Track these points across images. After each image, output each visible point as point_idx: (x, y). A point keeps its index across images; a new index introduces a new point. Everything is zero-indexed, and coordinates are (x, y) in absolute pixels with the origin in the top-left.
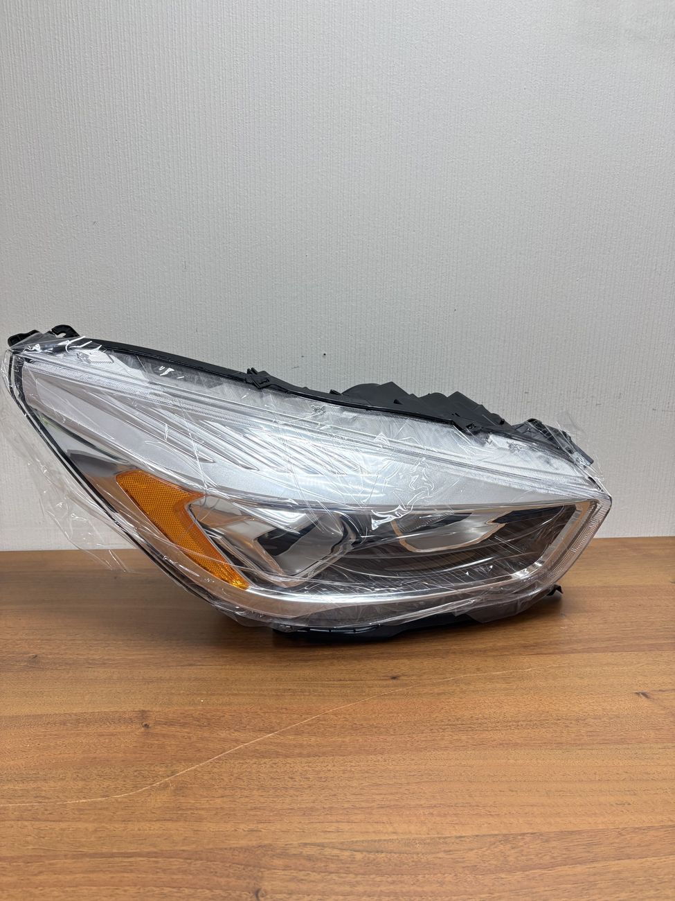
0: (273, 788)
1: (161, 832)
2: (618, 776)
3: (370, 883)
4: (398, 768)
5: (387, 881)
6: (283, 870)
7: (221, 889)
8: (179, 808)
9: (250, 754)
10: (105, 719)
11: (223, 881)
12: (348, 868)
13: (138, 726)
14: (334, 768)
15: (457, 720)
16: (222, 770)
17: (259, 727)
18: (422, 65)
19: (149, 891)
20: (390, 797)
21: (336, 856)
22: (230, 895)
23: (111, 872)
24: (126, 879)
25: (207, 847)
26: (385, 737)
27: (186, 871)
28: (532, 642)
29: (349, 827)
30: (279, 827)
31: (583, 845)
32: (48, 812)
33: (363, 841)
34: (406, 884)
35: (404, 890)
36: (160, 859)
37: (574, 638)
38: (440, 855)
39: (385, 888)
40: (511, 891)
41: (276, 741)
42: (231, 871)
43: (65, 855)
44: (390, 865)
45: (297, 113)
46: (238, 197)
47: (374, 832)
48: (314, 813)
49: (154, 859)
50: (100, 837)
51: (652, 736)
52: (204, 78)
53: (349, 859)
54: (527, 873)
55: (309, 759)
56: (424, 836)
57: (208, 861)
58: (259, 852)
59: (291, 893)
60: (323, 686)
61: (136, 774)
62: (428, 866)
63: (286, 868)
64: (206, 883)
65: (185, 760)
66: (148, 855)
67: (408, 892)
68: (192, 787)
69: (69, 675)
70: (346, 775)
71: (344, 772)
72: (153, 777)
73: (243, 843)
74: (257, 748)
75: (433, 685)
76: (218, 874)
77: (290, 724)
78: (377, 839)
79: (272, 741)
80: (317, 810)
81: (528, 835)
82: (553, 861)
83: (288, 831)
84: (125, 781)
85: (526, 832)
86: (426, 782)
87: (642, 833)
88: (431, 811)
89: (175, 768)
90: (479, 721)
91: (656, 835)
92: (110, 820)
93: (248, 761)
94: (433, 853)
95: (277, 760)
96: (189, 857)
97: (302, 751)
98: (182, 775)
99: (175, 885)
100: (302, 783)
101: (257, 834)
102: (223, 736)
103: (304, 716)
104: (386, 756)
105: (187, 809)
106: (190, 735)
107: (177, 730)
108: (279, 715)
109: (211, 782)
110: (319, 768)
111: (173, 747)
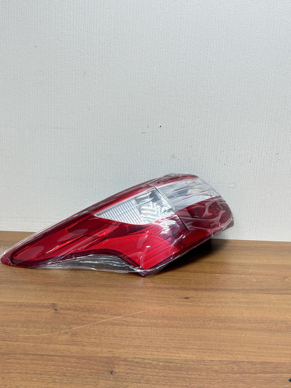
0: (121, 337)
1: (65, 349)
3: (166, 373)
4: (184, 334)
5: (174, 373)
7: (95, 370)
8: (74, 341)
9: (109, 324)
10: (35, 306)
11: (96, 367)
12: (155, 367)
14: (151, 332)
16: (95, 329)
17: (114, 313)
19: (61, 368)
20: (179, 344)
21: (150, 363)
22: (99, 372)
23: (42, 361)
24: (50, 364)
25: (88, 355)
26: (179, 322)
27: (78, 363)
29: (157, 353)
30: (123, 351)
31: (272, 367)
32: (10, 338)
33: (163, 359)
34: (183, 374)
35: (182, 376)
36: (65, 358)
38: (202, 366)
39: (173, 375)
40: (233, 380)
41: (122, 319)
42: (100, 364)
43: (20, 354)
44: (176, 367)
47: (170, 356)
48: (140, 347)
49: (62, 358)
50: (36, 349)
53: (156, 364)
54: (242, 375)
55: (139, 327)
56: (193, 359)
57: (88, 360)
58: (113, 359)
60: (148, 299)
61: (52, 327)
62: (194, 369)
63: (126, 365)
64: (88, 367)
65: (76, 324)
68: (80, 334)
69: (14, 287)
70: (157, 335)
71: (156, 333)
73: (105, 355)
74: (113, 321)
75: (207, 302)
76: (93, 365)
77: (130, 313)
78: (170, 358)
79: (120, 319)
80: (142, 346)
81: (245, 362)
82: (256, 371)
83: (127, 353)
84: (46, 330)
86: (197, 340)
88: (199, 350)
89: (71, 326)
92: (41, 343)
93: (108, 326)
94: (198, 365)
95: (123, 327)
96: (79, 358)
97: (136, 324)
98: (75, 329)
99: (73, 367)
100: (135, 336)
101: (112, 353)
102: (95, 316)
103: (137, 311)
104: (179, 329)
105: (78, 342)
106: (78, 314)
107: (72, 312)
108: (124, 309)
109: (89, 333)
110: (144, 331)
111: (70, 318)
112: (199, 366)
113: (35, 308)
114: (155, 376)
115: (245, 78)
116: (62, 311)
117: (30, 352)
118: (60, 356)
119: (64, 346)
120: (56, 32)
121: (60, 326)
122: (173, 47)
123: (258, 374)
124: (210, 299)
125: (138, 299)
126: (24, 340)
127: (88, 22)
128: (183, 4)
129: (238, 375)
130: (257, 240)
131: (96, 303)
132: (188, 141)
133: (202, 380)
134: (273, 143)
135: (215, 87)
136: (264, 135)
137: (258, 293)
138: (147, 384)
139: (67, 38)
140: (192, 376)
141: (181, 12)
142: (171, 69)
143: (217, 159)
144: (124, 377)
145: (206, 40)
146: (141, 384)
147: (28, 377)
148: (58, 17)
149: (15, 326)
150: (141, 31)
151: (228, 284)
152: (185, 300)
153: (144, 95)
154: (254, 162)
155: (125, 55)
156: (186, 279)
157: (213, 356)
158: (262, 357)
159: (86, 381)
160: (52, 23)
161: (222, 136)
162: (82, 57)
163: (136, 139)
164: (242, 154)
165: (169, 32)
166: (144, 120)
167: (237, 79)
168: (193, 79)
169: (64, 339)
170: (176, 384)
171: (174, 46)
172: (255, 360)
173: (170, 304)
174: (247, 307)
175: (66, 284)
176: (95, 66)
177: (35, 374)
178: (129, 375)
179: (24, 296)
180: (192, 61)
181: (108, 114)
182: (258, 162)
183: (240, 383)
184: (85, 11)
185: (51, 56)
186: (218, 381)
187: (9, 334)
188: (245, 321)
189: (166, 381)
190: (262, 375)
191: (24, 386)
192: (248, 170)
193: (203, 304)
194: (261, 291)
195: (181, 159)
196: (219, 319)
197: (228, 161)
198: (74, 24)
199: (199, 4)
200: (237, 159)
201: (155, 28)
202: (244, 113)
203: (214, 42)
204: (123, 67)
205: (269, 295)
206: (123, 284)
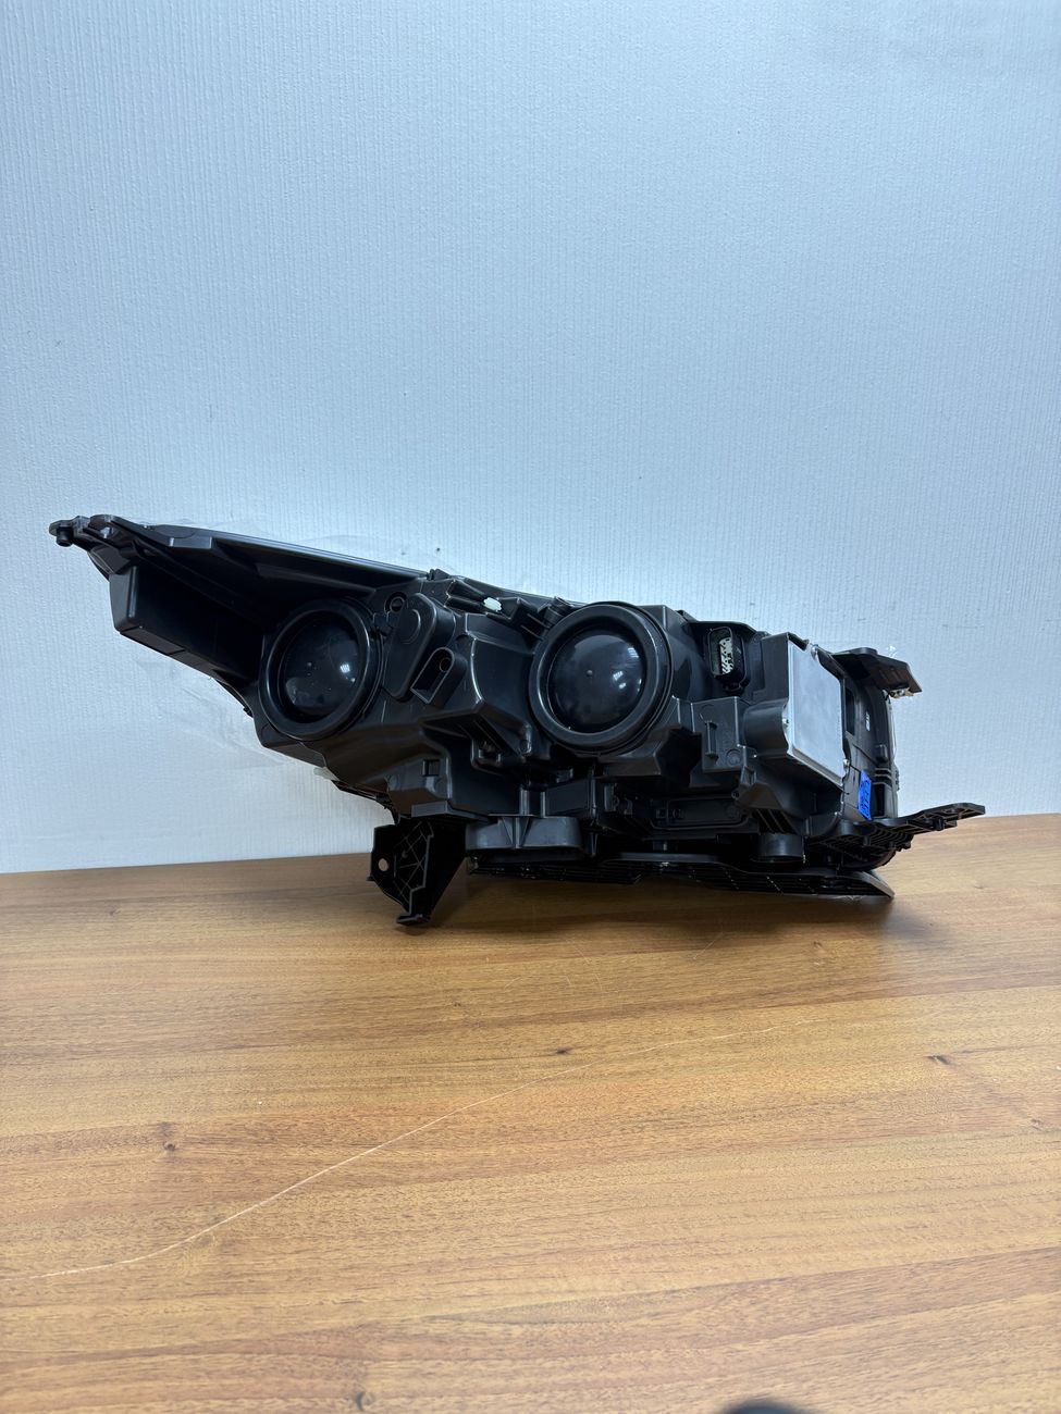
0: (379, 1234)
1: (200, 1314)
2: (907, 1184)
3: (536, 1371)
4: (572, 1191)
5: (562, 1368)
6: (400, 1360)
7: (302, 1397)
8: (229, 1275)
9: (341, 1183)
10: (104, 1140)
11: (304, 1384)
12: (501, 1350)
13: (157, 1148)
15: (662, 1112)
16: (298, 1210)
17: (353, 1139)
18: (580, 94)
19: (185, 1408)
20: (563, 1237)
21: (481, 1333)
22: (317, 1404)
23: (123, 1381)
24: (150, 1391)
25: (277, 1333)
26: (551, 1145)
27: (244, 1372)
28: (771, 987)
29: (500, 1287)
30: (389, 1293)
31: (858, 1293)
32: (16, 1292)
33: (522, 1308)
34: (591, 1369)
35: (589, 1379)
36: (202, 1357)
37: (836, 979)
38: (644, 1321)
39: (560, 1378)
40: (753, 1370)
41: (380, 1159)
42: (317, 1367)
43: (48, 1360)
44: (566, 1341)
45: (385, 168)
46: (293, 302)
47: (540, 1292)
48: (445, 1269)
49: (192, 1357)
50: (104, 1327)
51: (955, 1123)
52: (233, 110)
53: (503, 1337)
54: (775, 1341)
55: (434, 1185)
56: (616, 1295)
57: (279, 1354)
59: (412, 1396)
60: (451, 1069)
61: (156, 1224)
62: (623, 1340)
63: (404, 1356)
64: (277, 1388)
65: (236, 1198)
66: (182, 1350)
67: (595, 1382)
68: (249, 1240)
69: (42, 1073)
70: (493, 1207)
71: (489, 1202)
72: (185, 1228)
73: (334, 1322)
74: (351, 1172)
75: (623, 1060)
76: (296, 1374)
77: (401, 1132)
78: (545, 1302)
79: (374, 1159)
80: (450, 1263)
81: (775, 1282)
82: (814, 1319)
83: (404, 1300)
84: (139, 1237)
85: (771, 1277)
86: (616, 1210)
87: (947, 1271)
88: (626, 1254)
89: (219, 1211)
90: (696, 1113)
91: (966, 1271)
92: (119, 1299)
93: (338, 1193)
94: (630, 1319)
95: (383, 1190)
96: (250, 1349)
97: (422, 1174)
98: (233, 1222)
99: (227, 1394)
100: (424, 1223)
101: (355, 1307)
102: (295, 1156)
103: (423, 1119)
104: (553, 1174)
105: (242, 1275)
106: (243, 1157)
107: (224, 1151)
108: (383, 1119)
109: (278, 1229)
110: (450, 1198)
111: (216, 1179)
114: (503, 1391)
116: (190, 1152)
121: (184, 1214)
125: (422, 1074)
133: (655, 1389)
140: (624, 1374)
151: (668, 986)
152: (557, 1059)
157: (673, 1271)
169: (198, 1271)
173: (516, 1080)
175: (203, 1044)
178: (418, 1401)
186: (710, 1380)
193: (611, 1070)
194: (763, 998)
196: (666, 1116)
206: (372, 1024)
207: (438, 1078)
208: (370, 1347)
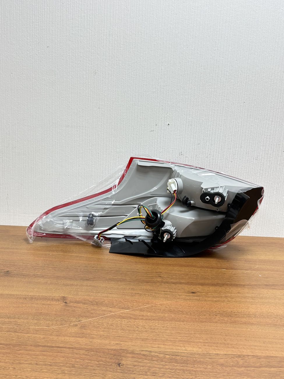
0: (128, 330)
1: (74, 341)
3: (172, 365)
4: (190, 328)
5: (180, 366)
7: (103, 362)
8: (83, 334)
9: (117, 317)
10: (46, 299)
11: (104, 359)
12: (162, 360)
13: (62, 302)
14: (159, 325)
16: (103, 322)
17: (122, 307)
20: (185, 338)
21: (157, 355)
22: (107, 364)
23: (52, 352)
24: (59, 355)
25: (96, 348)
26: (185, 316)
27: (86, 355)
29: (164, 347)
30: (130, 343)
31: (277, 361)
32: (22, 330)
33: (170, 352)
35: (188, 369)
36: (74, 350)
39: (179, 368)
40: (238, 373)
42: (107, 356)
43: (31, 345)
44: (182, 360)
47: (176, 349)
48: (147, 340)
49: (72, 350)
50: (46, 340)
53: (163, 357)
54: (247, 368)
55: (146, 321)
56: (200, 352)
57: (97, 352)
58: (120, 351)
60: (155, 293)
61: (61, 320)
62: (200, 362)
63: (133, 357)
64: (96, 359)
65: (85, 317)
68: (89, 327)
70: (164, 328)
71: (163, 327)
73: (112, 347)
74: (121, 315)
76: (101, 357)
77: (138, 307)
78: (177, 351)
79: (129, 313)
80: (149, 339)
81: (251, 356)
82: (261, 365)
83: (134, 345)
84: (56, 322)
86: (203, 334)
88: (205, 344)
89: (80, 319)
92: (51, 335)
93: (116, 319)
95: (130, 320)
96: (88, 350)
97: (143, 318)
98: (84, 322)
99: (81, 359)
100: (142, 329)
101: (119, 345)
102: (104, 309)
103: (145, 304)
104: (185, 323)
105: (87, 334)
106: (88, 308)
107: (81, 305)
108: (132, 303)
109: (98, 325)
110: (151, 325)
111: (79, 311)
112: (205, 359)
113: (46, 301)
114: (161, 368)
115: (252, 77)
116: (72, 304)
117: (40, 344)
118: (69, 348)
119: (73, 338)
120: (67, 33)
121: (69, 318)
122: (181, 47)
123: (263, 368)
124: (217, 294)
125: (146, 293)
126: (35, 332)
127: (98, 23)
128: (191, 5)
129: (243, 369)
130: (263, 236)
131: (105, 297)
132: (195, 138)
133: (207, 373)
134: (280, 141)
135: (222, 86)
136: (271, 133)
137: (263, 288)
138: (154, 376)
139: (78, 38)
140: (198, 369)
141: (189, 13)
142: (179, 69)
143: (224, 156)
144: (131, 369)
145: (213, 40)
146: (148, 376)
147: (38, 368)
148: (69, 18)
149: (26, 318)
150: (150, 32)
151: (234, 279)
152: (191, 294)
153: (153, 94)
154: (261, 159)
155: (134, 56)
156: (192, 274)
157: (219, 350)
158: (267, 352)
159: (94, 373)
160: (64, 24)
161: (229, 134)
162: (92, 57)
163: (145, 136)
164: (249, 151)
165: (178, 32)
166: (152, 119)
167: (244, 78)
168: (201, 78)
169: (74, 332)
170: (181, 376)
171: (183, 46)
172: (260, 354)
173: (177, 298)
174: (253, 302)
175: (76, 278)
176: (105, 66)
177: (45, 365)
178: (136, 367)
179: (35, 290)
180: (200, 61)
181: (117, 113)
182: (264, 160)
183: (245, 377)
184: (96, 13)
185: (62, 56)
186: (225, 374)
187: (20, 326)
188: (250, 316)
189: (172, 374)
190: (267, 369)
191: (35, 377)
192: (255, 167)
193: (209, 299)
194: (267, 286)
195: (189, 157)
196: (225, 313)
197: (235, 159)
198: (85, 25)
199: (207, 5)
200: (244, 156)
201: (164, 29)
202: (251, 111)
203: (221, 42)
204: (132, 66)
205: (274, 290)
206: (131, 278)
207: (151, 295)
208: (123, 354)
